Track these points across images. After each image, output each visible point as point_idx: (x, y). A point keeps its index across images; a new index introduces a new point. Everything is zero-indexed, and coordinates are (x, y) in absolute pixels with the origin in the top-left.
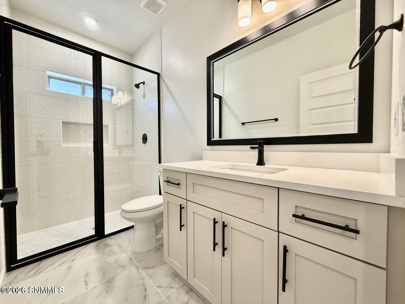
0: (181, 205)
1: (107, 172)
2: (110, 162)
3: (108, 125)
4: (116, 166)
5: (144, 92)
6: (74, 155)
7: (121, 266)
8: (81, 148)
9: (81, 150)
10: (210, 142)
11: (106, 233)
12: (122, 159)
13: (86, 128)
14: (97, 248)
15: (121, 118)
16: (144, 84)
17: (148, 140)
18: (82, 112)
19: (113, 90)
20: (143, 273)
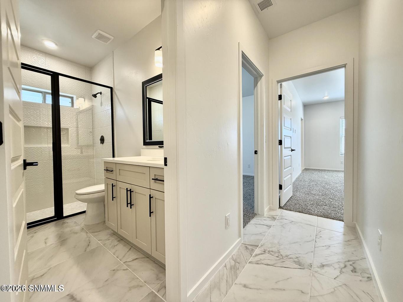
0: (112, 184)
1: (67, 168)
2: (70, 160)
3: (68, 128)
4: (76, 163)
5: (101, 101)
6: (35, 154)
7: (74, 233)
8: (43, 148)
9: (42, 150)
10: (145, 144)
11: (64, 215)
12: (82, 157)
13: (47, 131)
14: (56, 225)
15: (81, 122)
16: (101, 94)
17: (105, 141)
18: (43, 117)
19: (73, 97)
20: (90, 235)
